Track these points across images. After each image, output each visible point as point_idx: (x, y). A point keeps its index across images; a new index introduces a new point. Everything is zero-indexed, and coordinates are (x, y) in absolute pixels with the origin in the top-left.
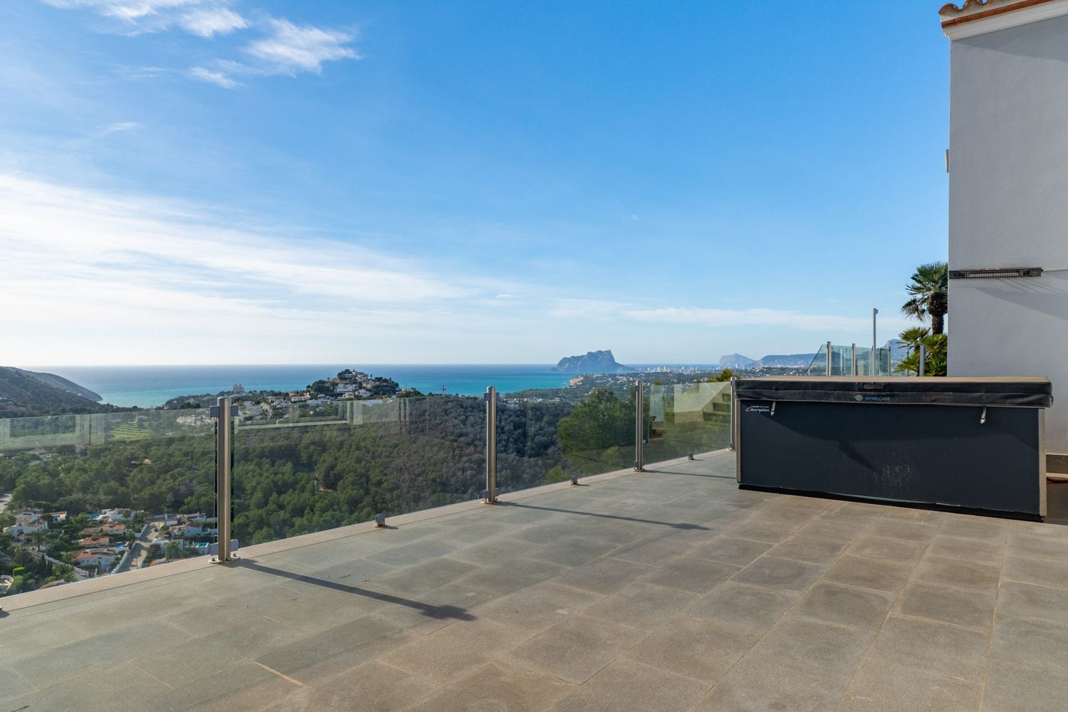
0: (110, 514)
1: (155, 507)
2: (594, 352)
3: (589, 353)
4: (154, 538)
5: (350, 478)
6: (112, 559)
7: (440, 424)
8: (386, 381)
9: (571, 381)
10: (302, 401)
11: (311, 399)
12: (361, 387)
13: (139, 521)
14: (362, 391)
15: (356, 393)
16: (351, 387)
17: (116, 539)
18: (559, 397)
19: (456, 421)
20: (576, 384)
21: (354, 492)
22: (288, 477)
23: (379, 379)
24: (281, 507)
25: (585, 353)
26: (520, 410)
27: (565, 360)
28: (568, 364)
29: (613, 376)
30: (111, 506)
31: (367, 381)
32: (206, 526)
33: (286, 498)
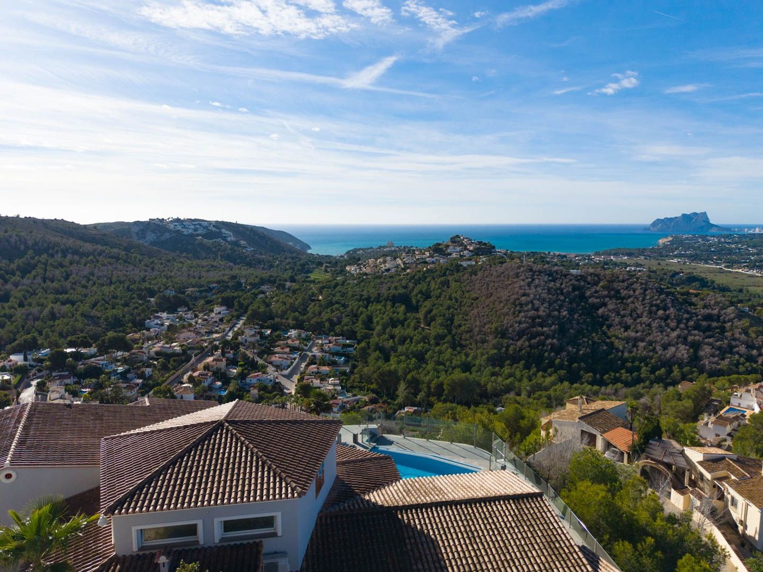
0: (293, 333)
1: (319, 330)
2: (688, 213)
3: (683, 215)
4: (316, 351)
5: (439, 320)
6: (289, 362)
7: (510, 285)
8: (485, 244)
9: (660, 241)
10: (423, 259)
11: (429, 257)
12: (466, 249)
13: (308, 339)
14: (466, 252)
15: (462, 253)
16: (458, 249)
17: (294, 349)
18: (645, 256)
19: (522, 283)
20: (664, 244)
21: (441, 331)
22: (401, 317)
23: (480, 243)
24: (392, 337)
25: (679, 215)
26: (581, 276)
27: (658, 221)
28: (660, 225)
29: (704, 238)
30: (294, 328)
31: (471, 244)
32: (345, 346)
33: (397, 331)
